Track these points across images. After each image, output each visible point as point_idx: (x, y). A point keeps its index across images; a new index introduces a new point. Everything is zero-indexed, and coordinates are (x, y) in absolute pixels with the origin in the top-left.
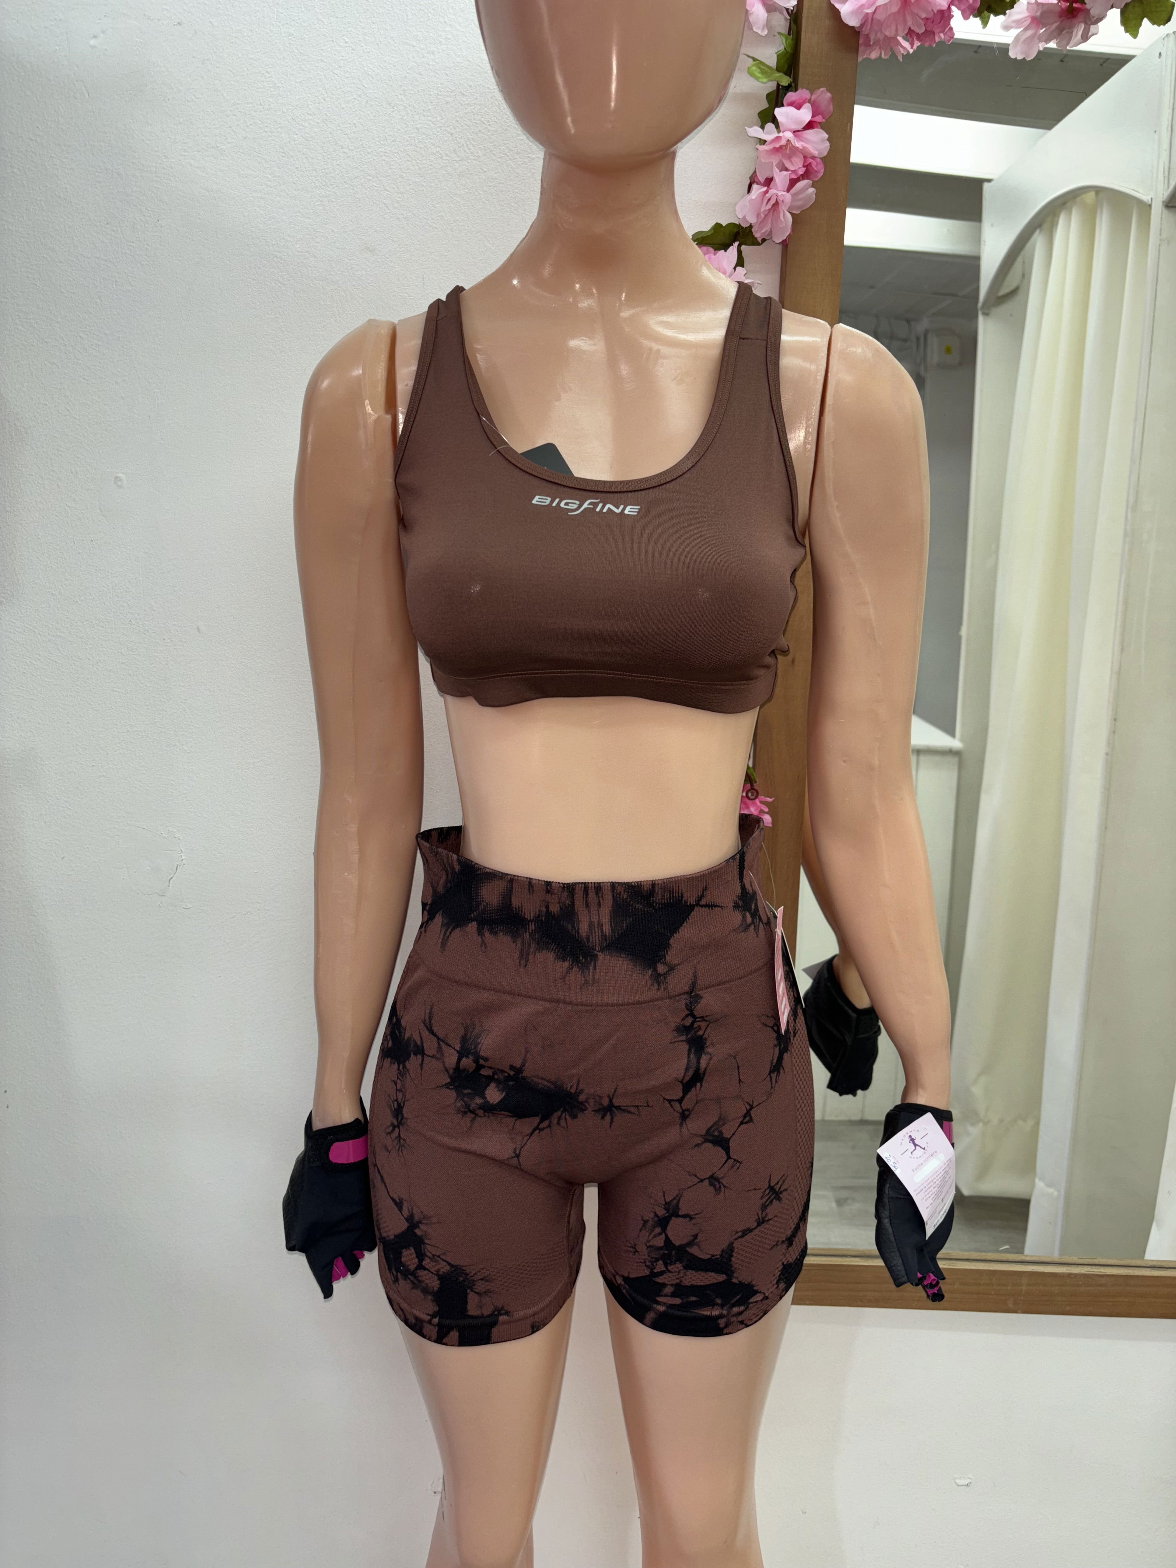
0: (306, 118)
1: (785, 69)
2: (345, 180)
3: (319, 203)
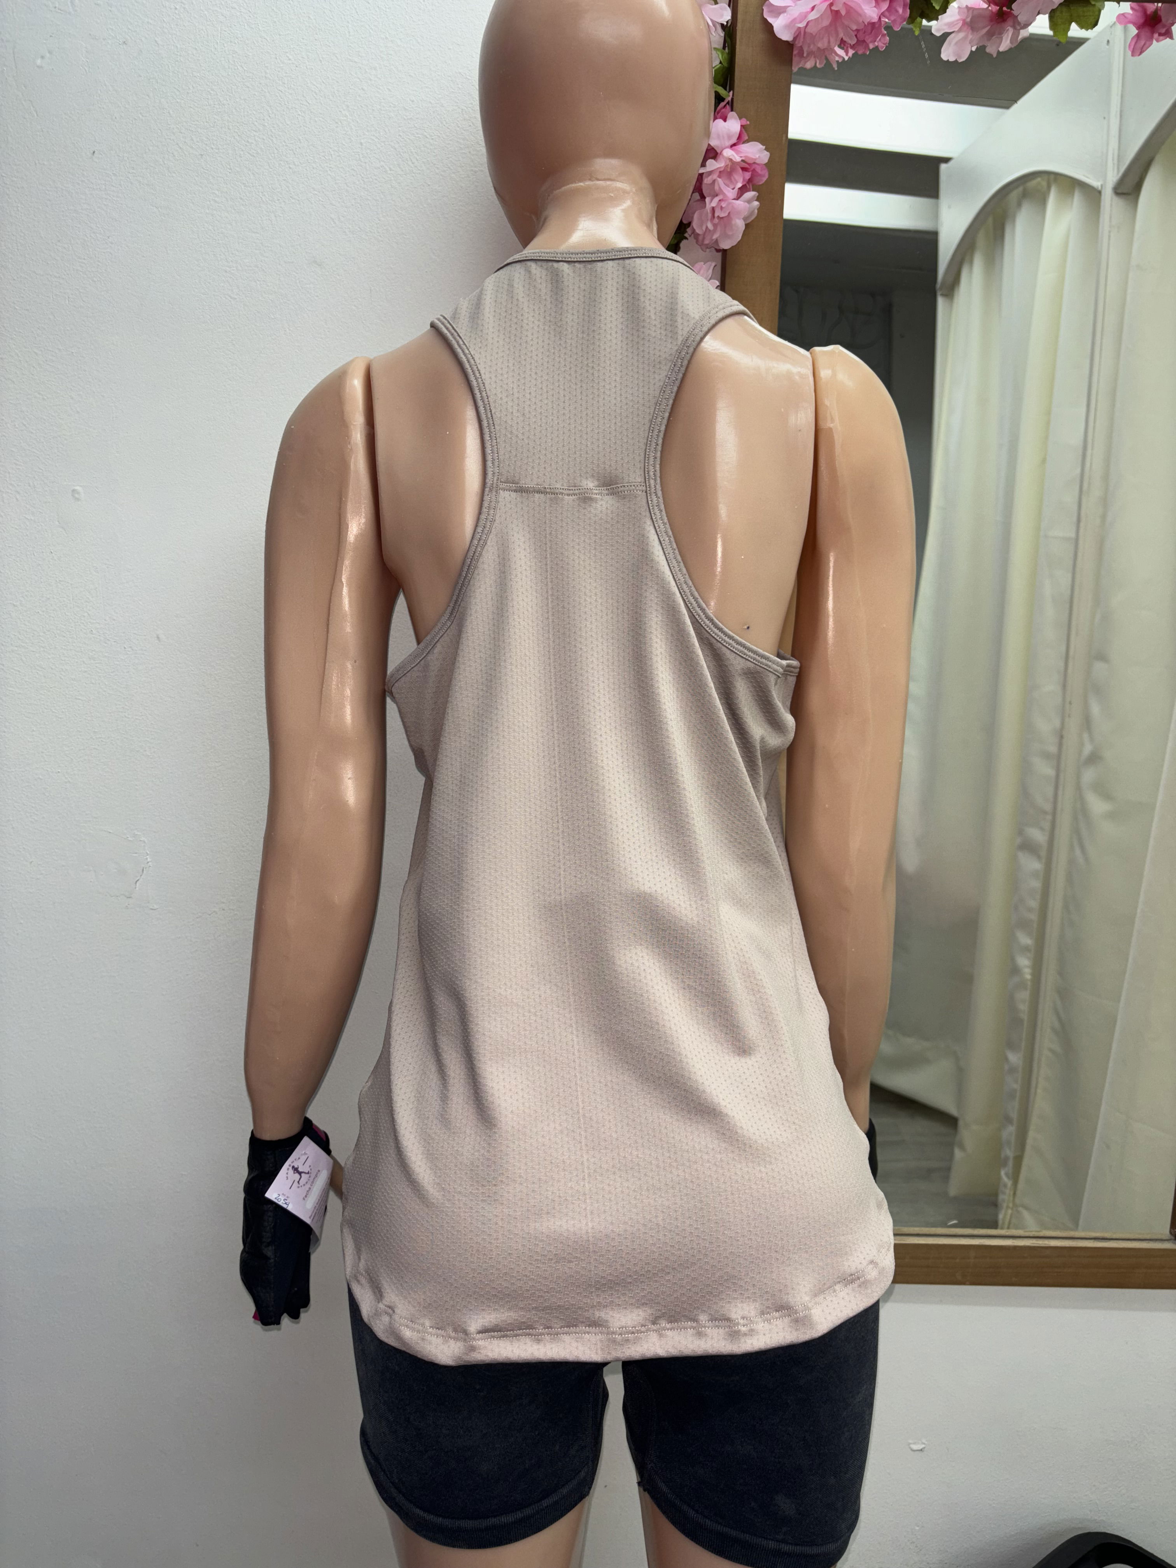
1: (721, 81)
2: (291, 195)
3: (267, 218)
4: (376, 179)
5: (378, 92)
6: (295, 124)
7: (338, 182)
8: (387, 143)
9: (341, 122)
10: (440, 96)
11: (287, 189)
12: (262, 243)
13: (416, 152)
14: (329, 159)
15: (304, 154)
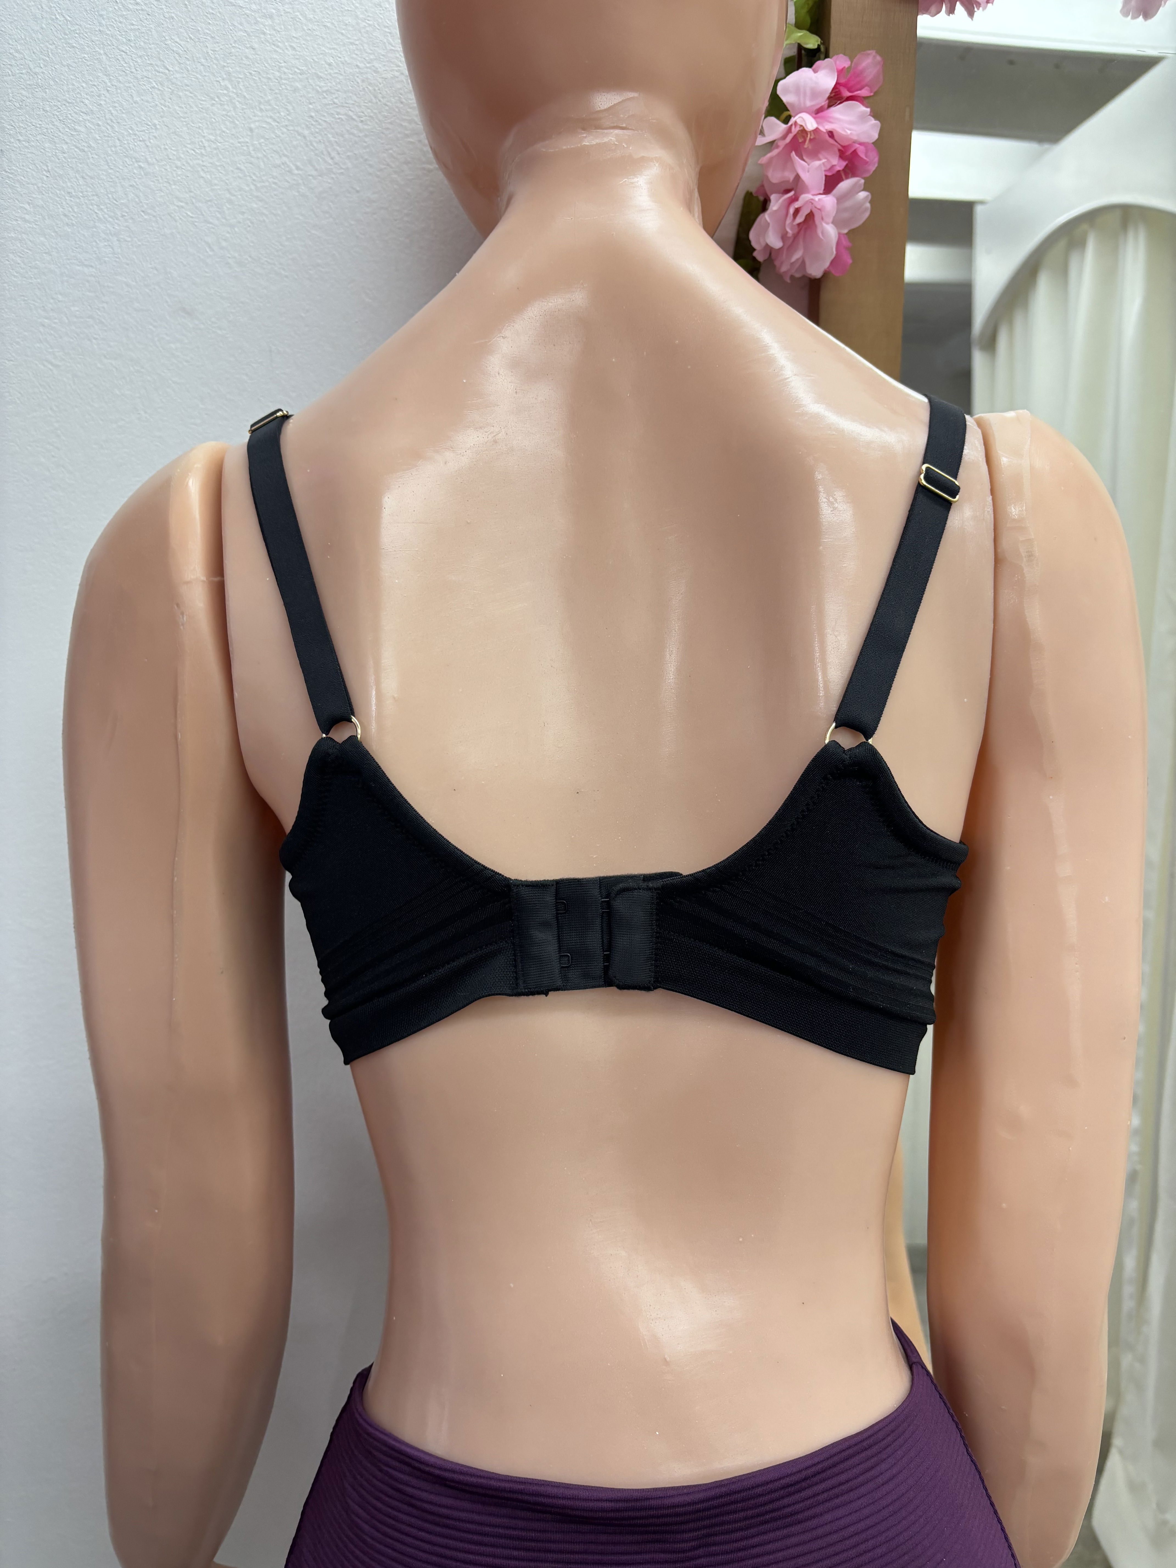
0: (81, 119)
1: (809, 24)
2: (143, 209)
3: (106, 244)
4: (275, 183)
5: (275, 51)
6: (147, 102)
7: (216, 187)
8: (291, 128)
9: (218, 97)
10: (372, 57)
11: (137, 200)
12: (99, 283)
13: (336, 142)
14: (201, 152)
15: (163, 147)
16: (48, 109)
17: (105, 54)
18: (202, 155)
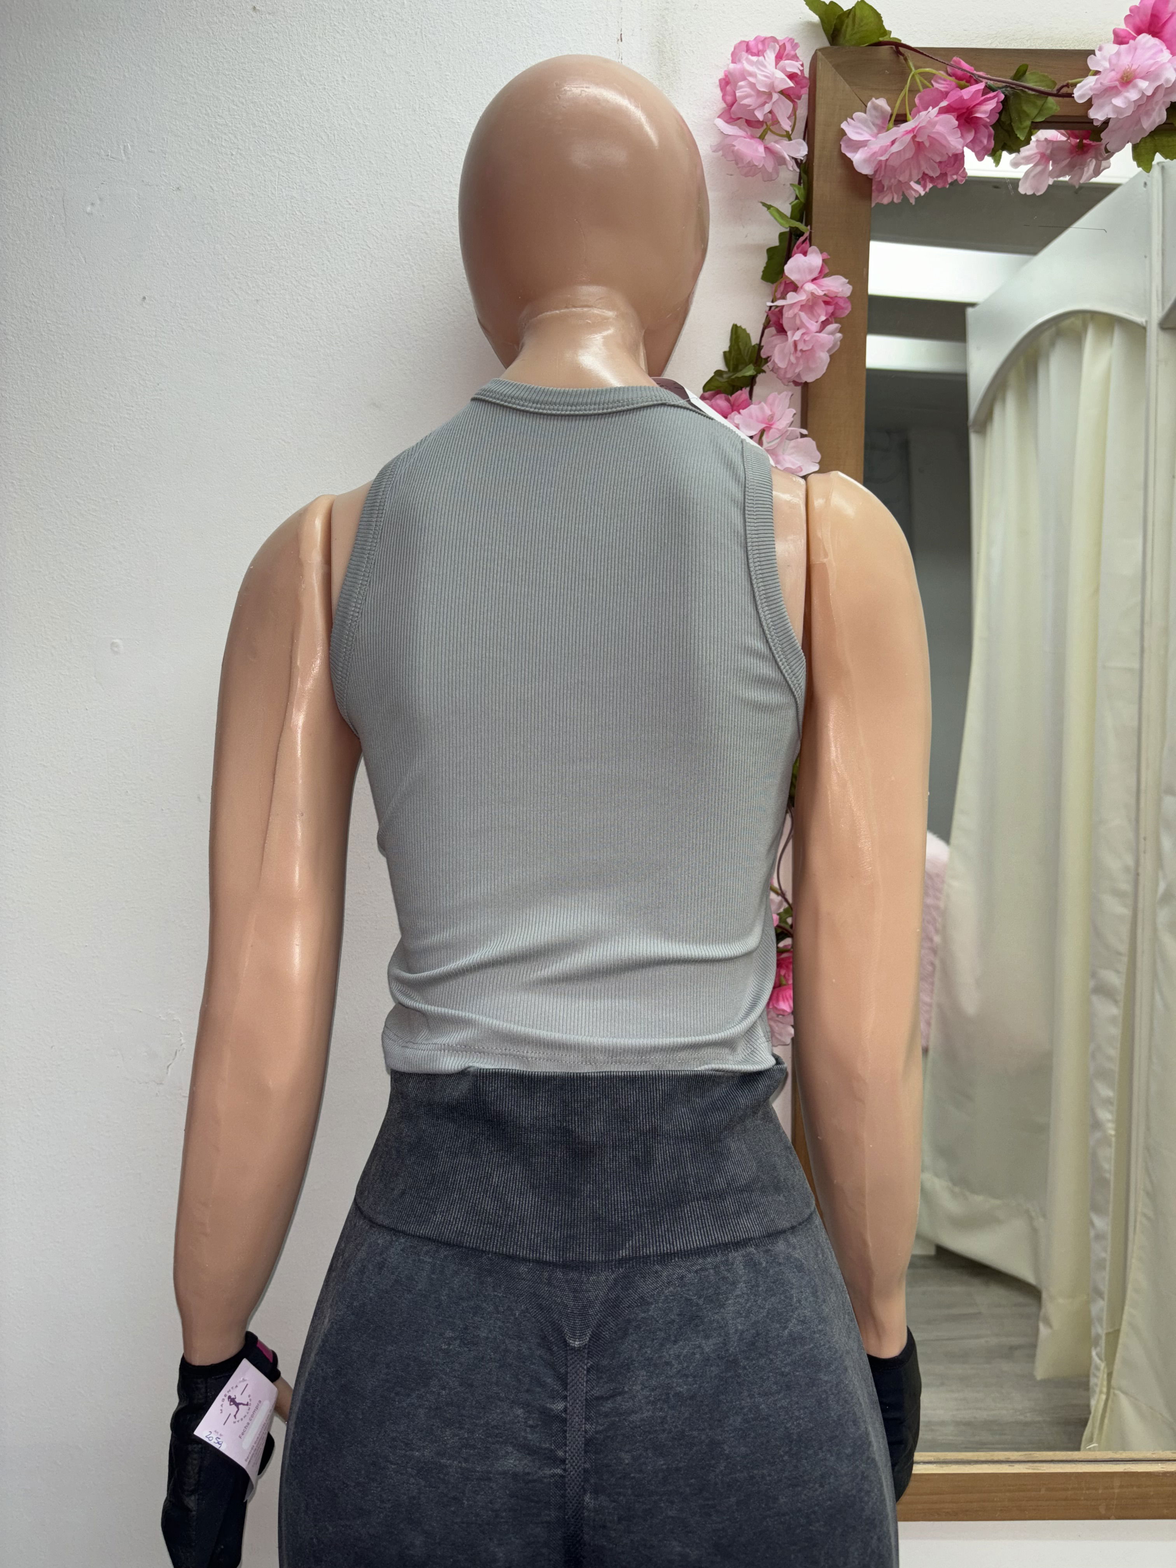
1: (798, 217)
16: (288, 273)
17: (328, 237)
18: (390, 303)
